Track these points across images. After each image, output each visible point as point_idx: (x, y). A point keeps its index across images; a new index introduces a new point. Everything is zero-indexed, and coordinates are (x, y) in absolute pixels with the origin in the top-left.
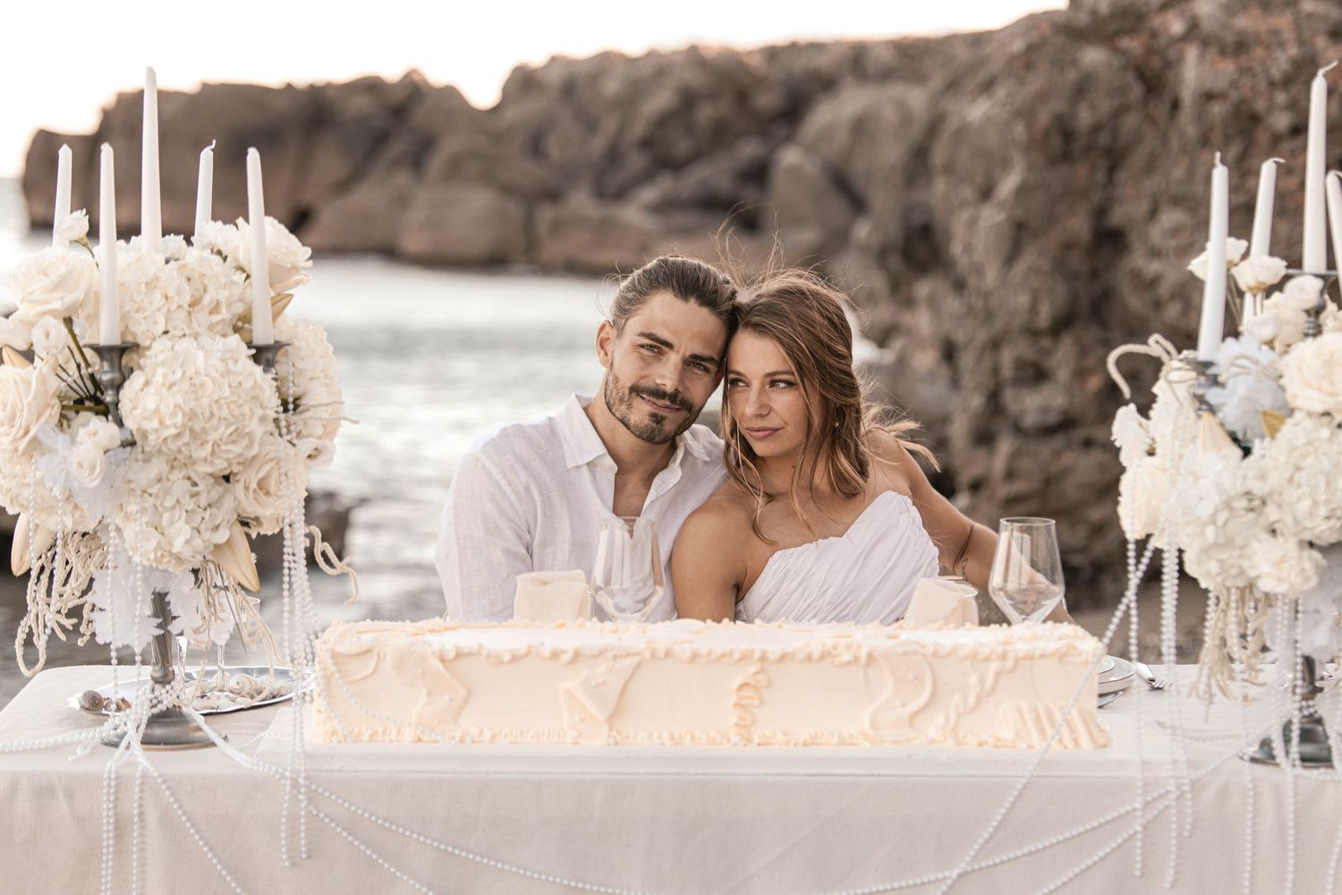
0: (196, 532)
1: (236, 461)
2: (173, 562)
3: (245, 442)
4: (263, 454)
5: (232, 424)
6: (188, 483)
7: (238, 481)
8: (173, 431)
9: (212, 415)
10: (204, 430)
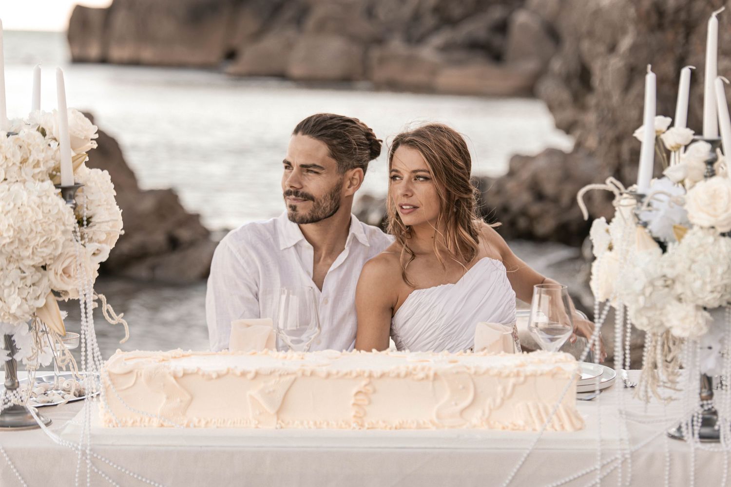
0: (24, 301)
1: (48, 257)
2: (11, 318)
3: (54, 246)
4: (66, 253)
5: (45, 235)
6: (19, 271)
7: (51, 269)
8: (8, 240)
9: (32, 230)
10: (27, 240)
